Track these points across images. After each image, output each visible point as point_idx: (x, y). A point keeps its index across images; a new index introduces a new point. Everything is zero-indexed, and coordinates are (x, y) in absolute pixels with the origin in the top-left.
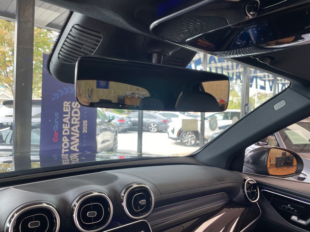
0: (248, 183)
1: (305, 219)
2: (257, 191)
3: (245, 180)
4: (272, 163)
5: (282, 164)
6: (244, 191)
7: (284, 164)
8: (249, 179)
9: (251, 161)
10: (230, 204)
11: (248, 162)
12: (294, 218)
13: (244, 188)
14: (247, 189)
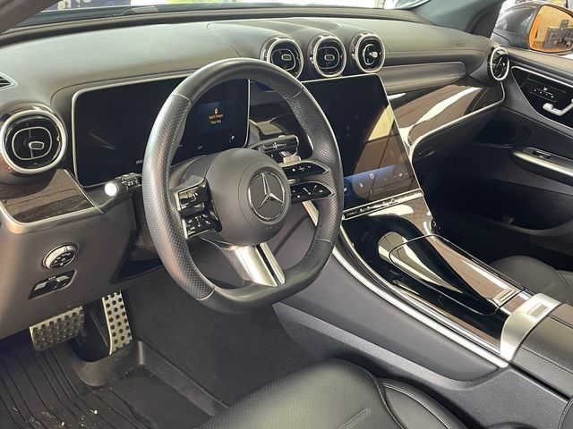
0: (497, 53)
1: (561, 109)
2: (506, 66)
3: (493, 49)
4: (539, 39)
5: (555, 42)
6: (489, 65)
7: (558, 43)
8: (499, 48)
9: (505, 27)
10: (465, 81)
11: (500, 27)
12: (548, 107)
13: (489, 60)
14: (493, 62)
